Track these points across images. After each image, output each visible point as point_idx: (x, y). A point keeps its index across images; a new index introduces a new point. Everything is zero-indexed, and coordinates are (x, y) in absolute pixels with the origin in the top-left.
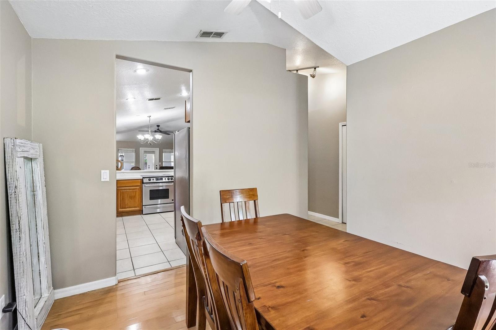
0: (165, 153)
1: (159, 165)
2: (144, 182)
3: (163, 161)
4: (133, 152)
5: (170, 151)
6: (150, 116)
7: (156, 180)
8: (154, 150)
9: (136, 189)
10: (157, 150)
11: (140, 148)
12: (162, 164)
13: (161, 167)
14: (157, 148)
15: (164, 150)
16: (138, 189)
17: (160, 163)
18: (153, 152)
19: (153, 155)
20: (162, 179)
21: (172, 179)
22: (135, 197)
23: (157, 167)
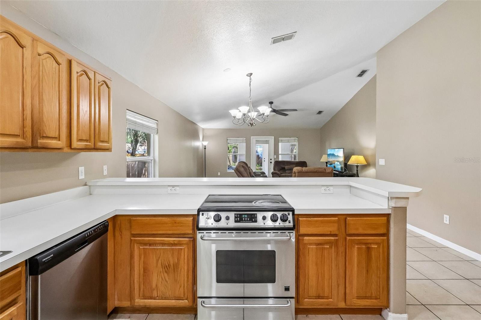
0: (282, 142)
1: (274, 159)
2: (202, 224)
3: (280, 153)
4: (243, 142)
5: (288, 140)
6: (251, 74)
7: (236, 221)
8: (267, 139)
9: (180, 244)
10: (272, 139)
11: (252, 137)
12: (278, 157)
13: (276, 161)
14: (272, 137)
15: (280, 139)
16: (187, 244)
17: (275, 157)
18: (267, 142)
19: (267, 146)
20: (253, 218)
21: (284, 219)
22: (176, 267)
23: (271, 161)
